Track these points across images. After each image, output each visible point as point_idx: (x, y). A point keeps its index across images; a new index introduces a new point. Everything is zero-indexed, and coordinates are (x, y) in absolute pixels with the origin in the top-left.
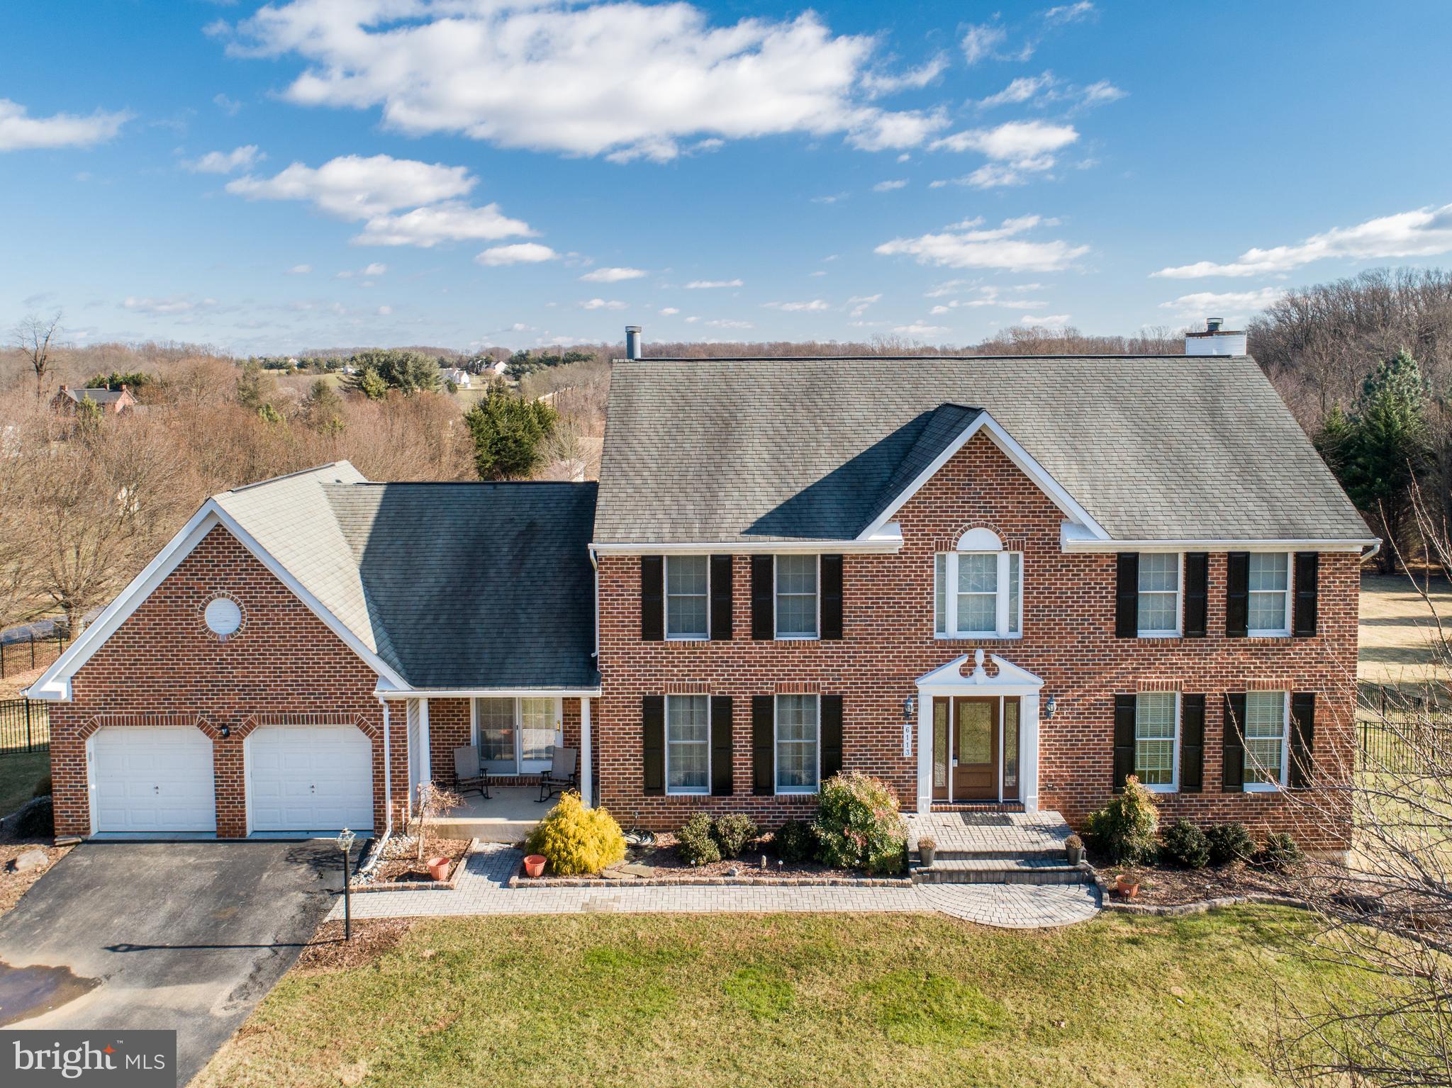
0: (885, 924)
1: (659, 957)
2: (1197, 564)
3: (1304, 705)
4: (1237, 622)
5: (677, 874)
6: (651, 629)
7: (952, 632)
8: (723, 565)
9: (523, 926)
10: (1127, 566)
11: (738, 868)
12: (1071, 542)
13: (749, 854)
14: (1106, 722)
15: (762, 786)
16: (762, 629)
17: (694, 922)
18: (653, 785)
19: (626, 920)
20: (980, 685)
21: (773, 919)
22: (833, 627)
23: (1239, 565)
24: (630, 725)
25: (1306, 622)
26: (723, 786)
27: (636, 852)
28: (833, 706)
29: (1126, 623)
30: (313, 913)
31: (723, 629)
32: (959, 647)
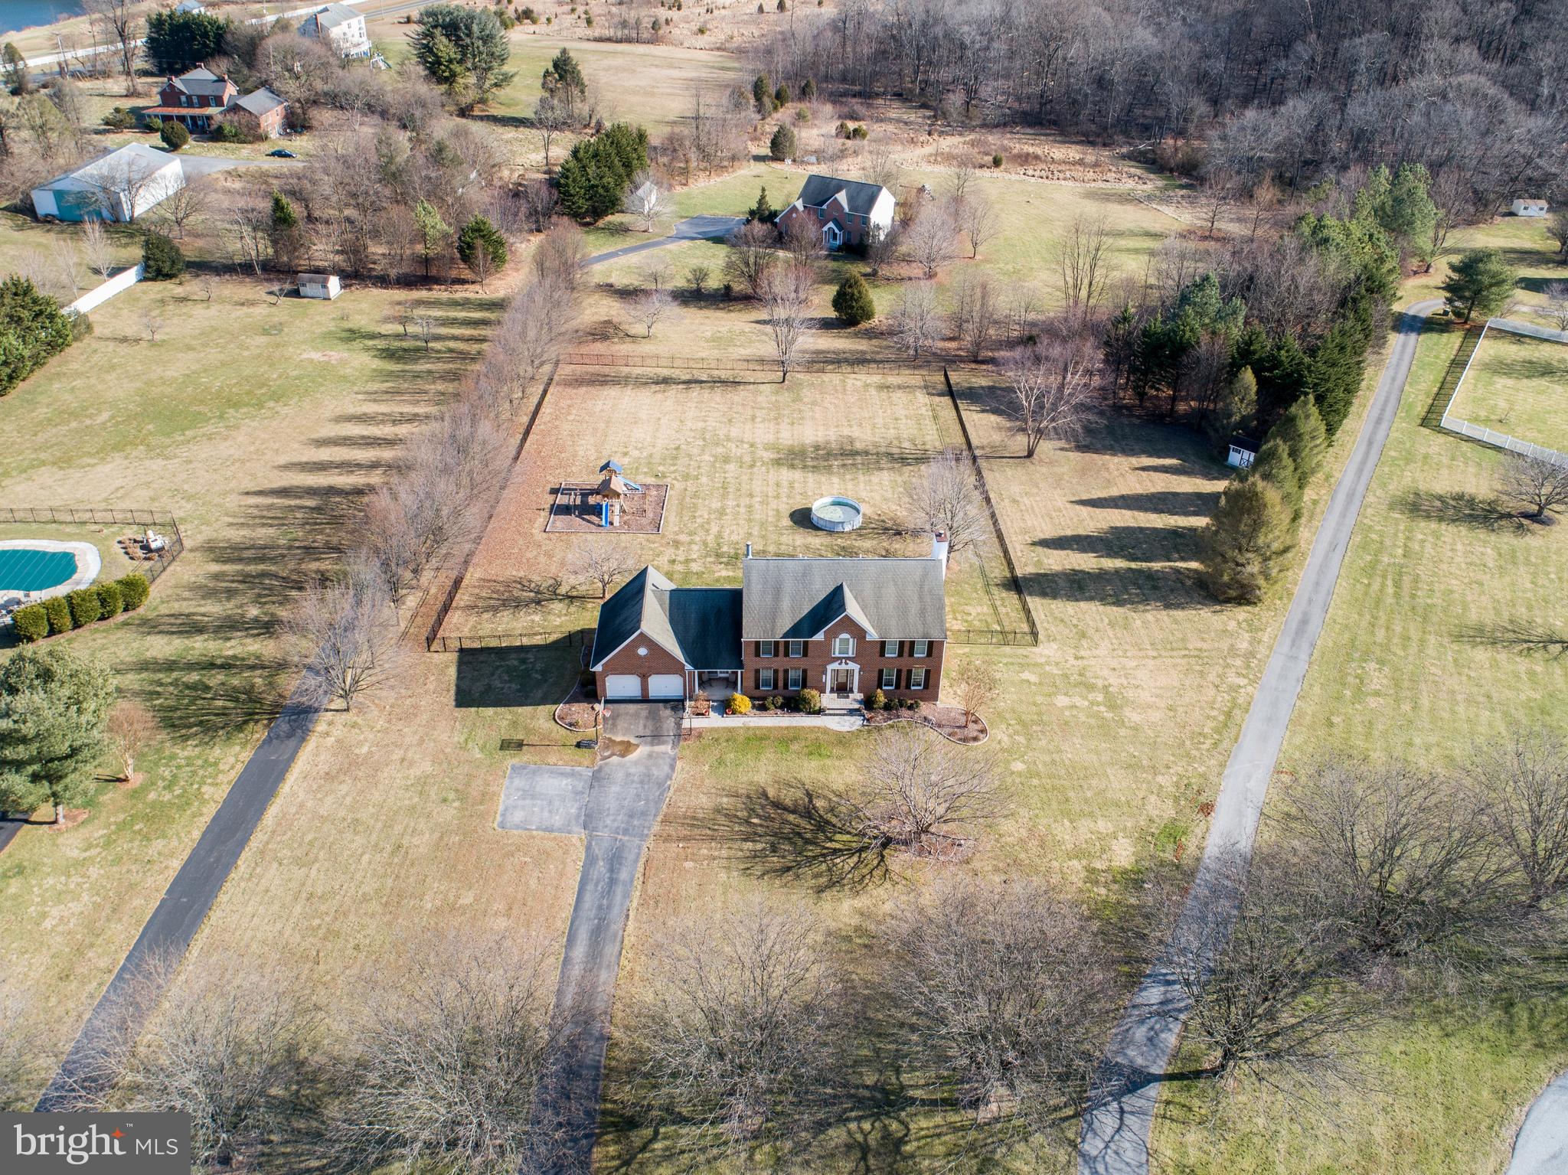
0: (812, 729)
1: (761, 739)
2: (902, 644)
3: (928, 672)
4: (911, 654)
5: (764, 713)
6: (757, 654)
7: (837, 655)
8: (777, 643)
9: (730, 730)
10: (883, 644)
11: (779, 712)
12: (868, 638)
13: (782, 707)
14: (876, 674)
15: (786, 686)
16: (786, 655)
17: (769, 729)
18: (757, 687)
19: (754, 728)
20: (844, 667)
21: (787, 728)
22: (805, 654)
23: (912, 643)
24: (752, 675)
25: (930, 654)
26: (776, 687)
27: (754, 707)
28: (805, 672)
29: (882, 654)
30: (679, 725)
31: (776, 655)
32: (840, 659)
